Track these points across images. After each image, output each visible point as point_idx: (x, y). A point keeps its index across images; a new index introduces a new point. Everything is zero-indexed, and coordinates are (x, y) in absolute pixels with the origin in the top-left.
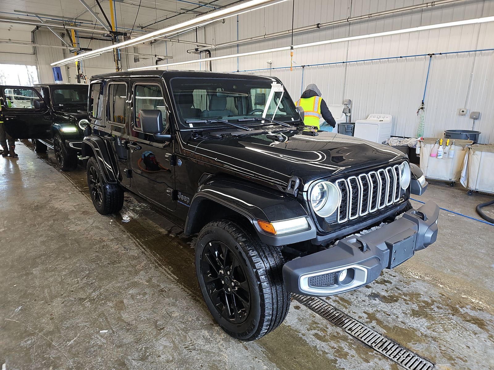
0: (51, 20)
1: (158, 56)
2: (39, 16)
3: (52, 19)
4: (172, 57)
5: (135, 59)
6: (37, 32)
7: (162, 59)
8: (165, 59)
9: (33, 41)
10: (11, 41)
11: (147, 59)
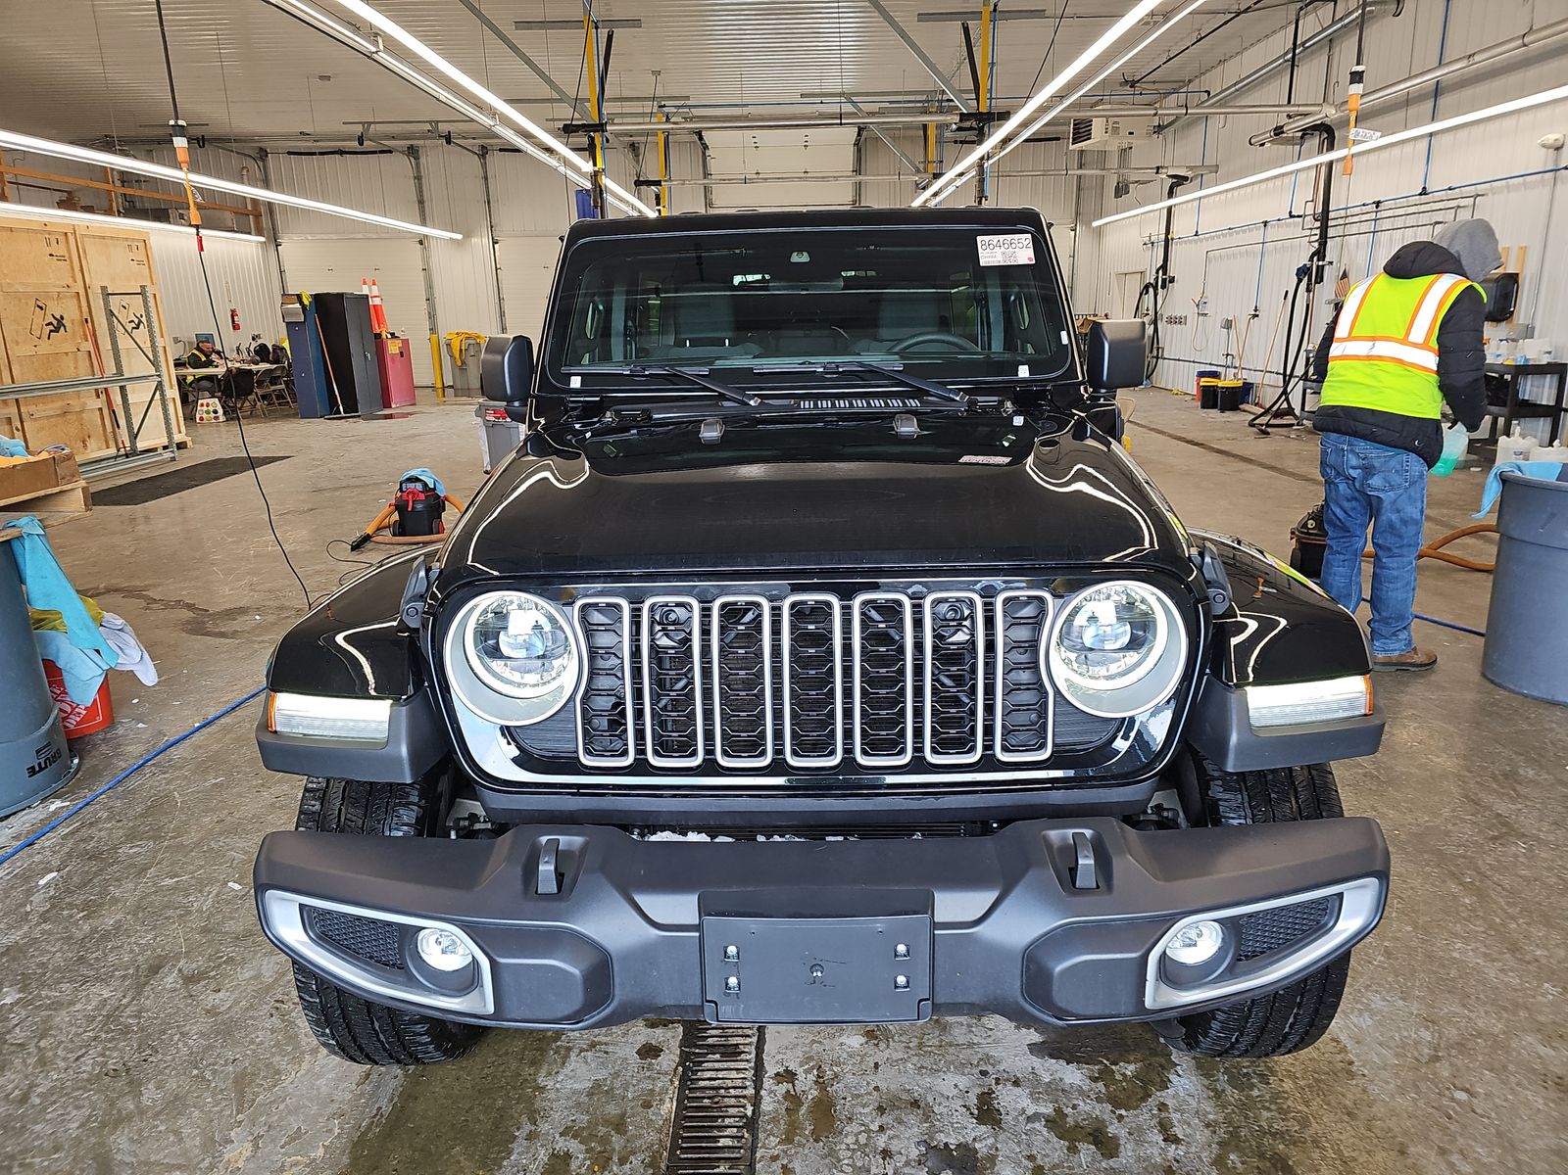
0: (888, 105)
1: (1164, 171)
2: (854, 99)
3: (890, 102)
4: (1216, 168)
5: (1117, 188)
6: (863, 144)
7: (1186, 179)
8: (1196, 176)
9: (858, 171)
10: (809, 175)
11: (1149, 182)
